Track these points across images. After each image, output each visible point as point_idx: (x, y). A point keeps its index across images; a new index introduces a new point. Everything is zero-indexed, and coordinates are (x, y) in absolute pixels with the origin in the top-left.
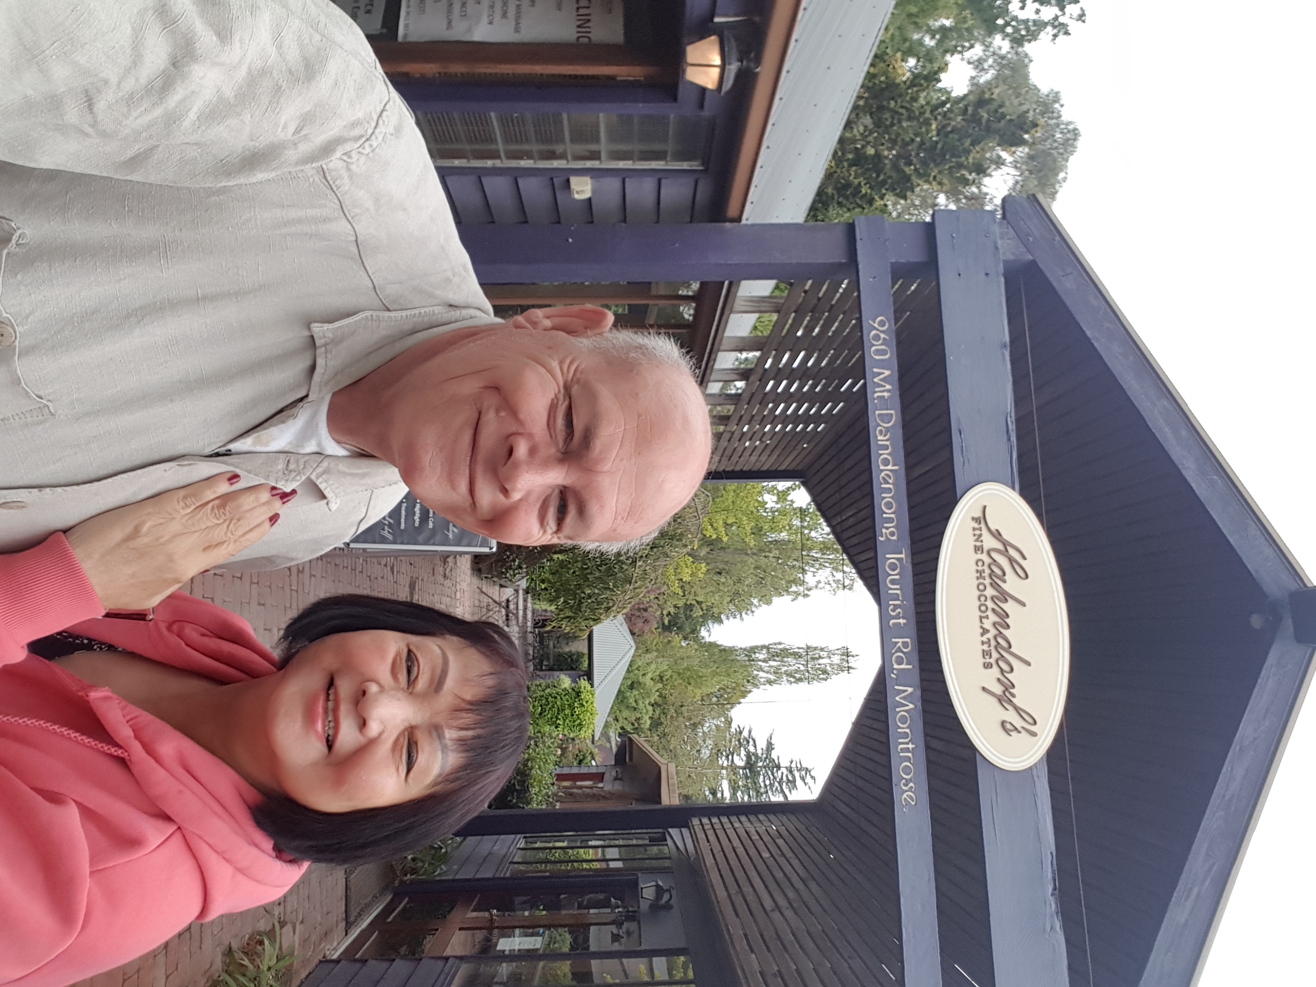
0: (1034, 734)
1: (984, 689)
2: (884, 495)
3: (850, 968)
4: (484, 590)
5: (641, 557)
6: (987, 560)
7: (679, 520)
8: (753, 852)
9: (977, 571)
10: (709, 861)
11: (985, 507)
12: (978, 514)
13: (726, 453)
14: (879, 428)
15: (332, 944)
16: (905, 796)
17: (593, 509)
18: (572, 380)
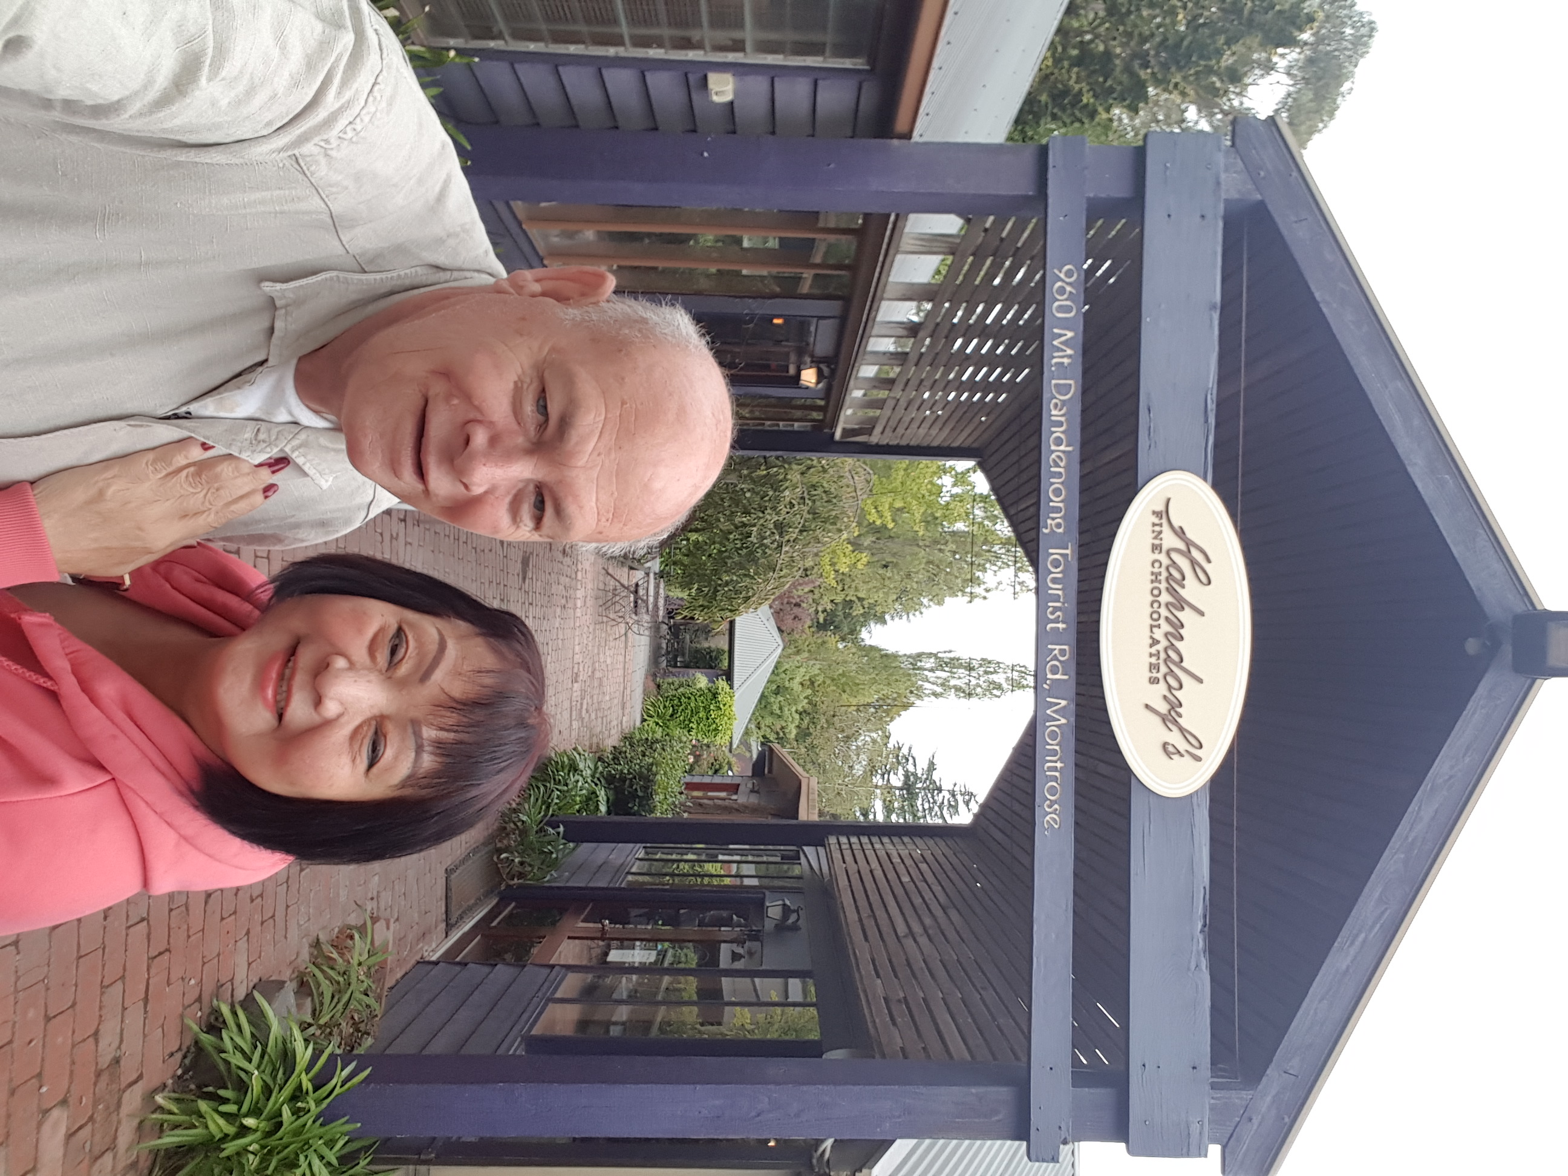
0: (1198, 759)
1: (1147, 706)
2: (1052, 480)
3: (981, 998)
4: (610, 571)
5: (789, 541)
6: (1165, 561)
7: (834, 501)
8: (891, 875)
10: (843, 882)
11: (1168, 500)
12: (1161, 507)
13: (890, 423)
14: (1054, 401)
15: (430, 946)
16: (1048, 818)
17: (571, 508)
18: (545, 361)
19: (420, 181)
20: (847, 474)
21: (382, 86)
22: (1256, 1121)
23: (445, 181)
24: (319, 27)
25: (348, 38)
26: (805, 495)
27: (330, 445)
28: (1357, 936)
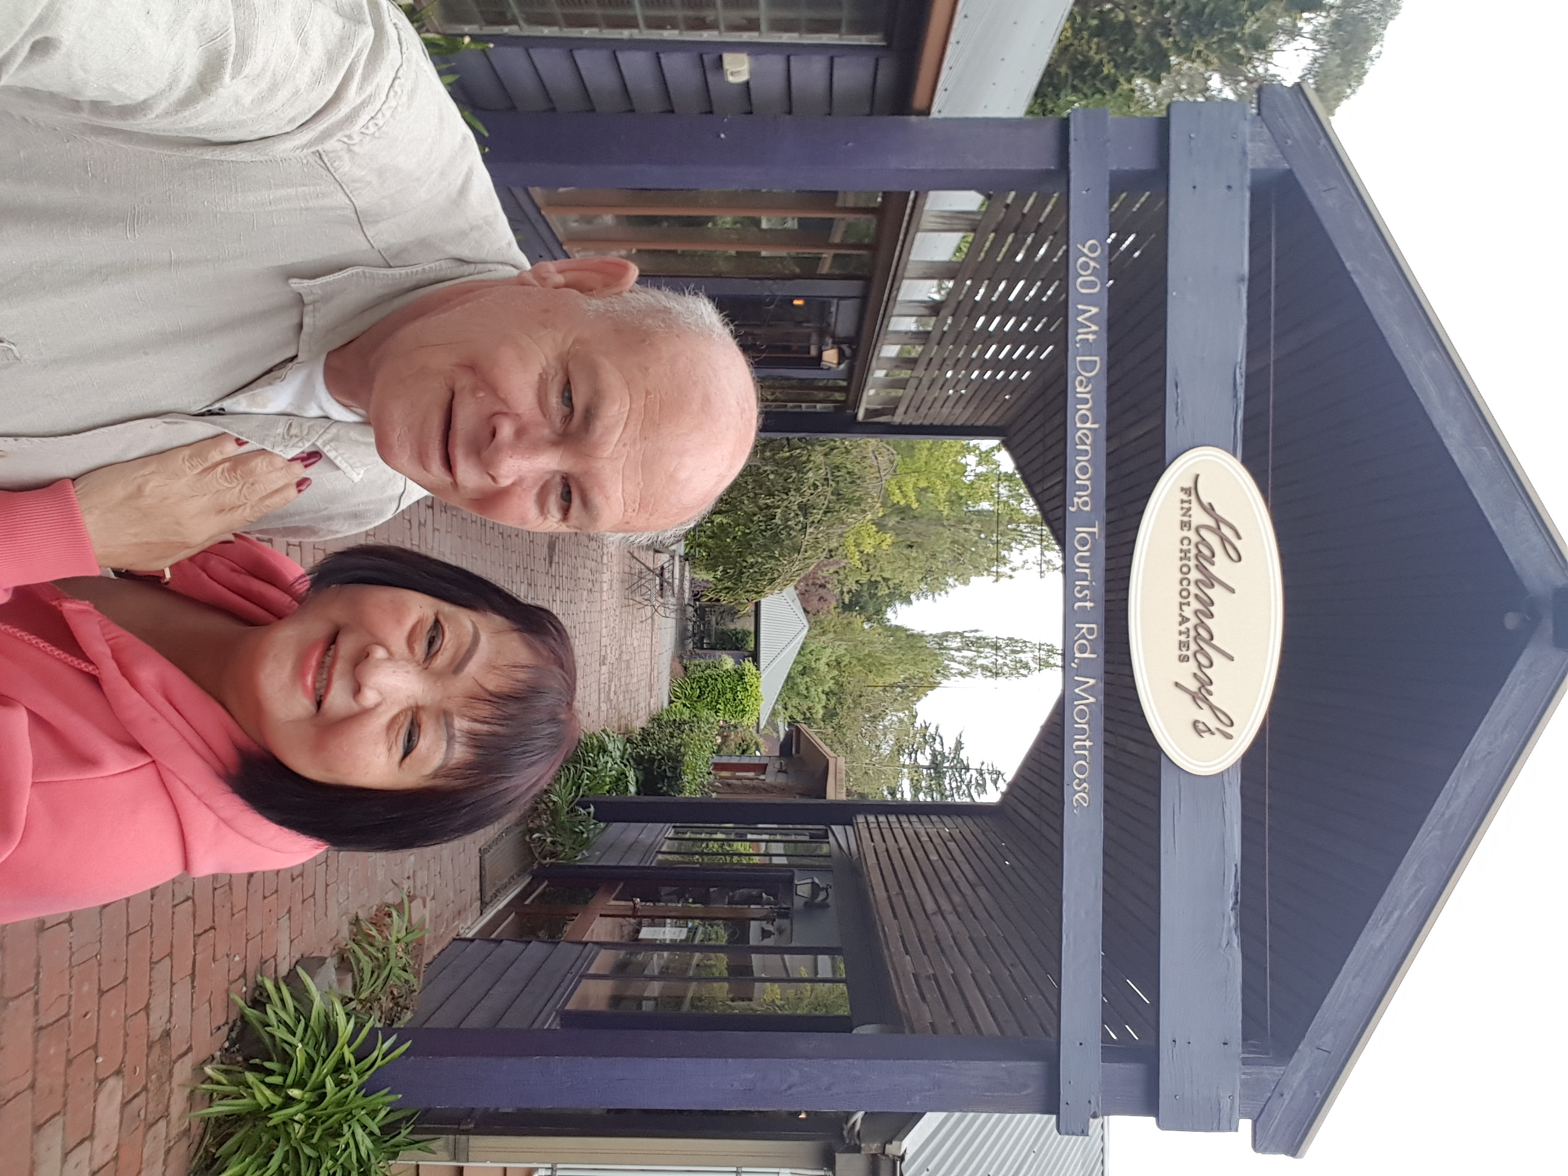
0: (1229, 737)
1: (1177, 684)
2: (1078, 458)
3: (1011, 975)
4: (636, 554)
5: (813, 522)
6: (1195, 538)
7: (858, 481)
8: (920, 854)
9: (1181, 551)
10: (871, 860)
11: (1197, 477)
12: (1189, 484)
13: (913, 404)
14: (1079, 378)
15: (466, 923)
16: (1077, 796)
17: (597, 499)
18: (568, 353)
19: (443, 174)
20: (871, 454)
21: (402, 81)
22: (1287, 1097)
23: (467, 174)
24: (339, 22)
25: (368, 33)
26: (829, 476)
27: (361, 439)
28: (1392, 913)
